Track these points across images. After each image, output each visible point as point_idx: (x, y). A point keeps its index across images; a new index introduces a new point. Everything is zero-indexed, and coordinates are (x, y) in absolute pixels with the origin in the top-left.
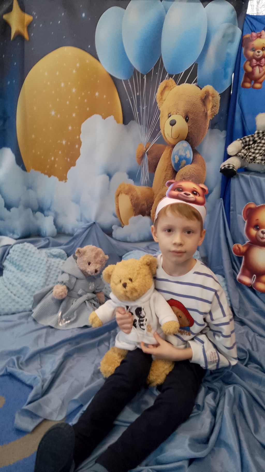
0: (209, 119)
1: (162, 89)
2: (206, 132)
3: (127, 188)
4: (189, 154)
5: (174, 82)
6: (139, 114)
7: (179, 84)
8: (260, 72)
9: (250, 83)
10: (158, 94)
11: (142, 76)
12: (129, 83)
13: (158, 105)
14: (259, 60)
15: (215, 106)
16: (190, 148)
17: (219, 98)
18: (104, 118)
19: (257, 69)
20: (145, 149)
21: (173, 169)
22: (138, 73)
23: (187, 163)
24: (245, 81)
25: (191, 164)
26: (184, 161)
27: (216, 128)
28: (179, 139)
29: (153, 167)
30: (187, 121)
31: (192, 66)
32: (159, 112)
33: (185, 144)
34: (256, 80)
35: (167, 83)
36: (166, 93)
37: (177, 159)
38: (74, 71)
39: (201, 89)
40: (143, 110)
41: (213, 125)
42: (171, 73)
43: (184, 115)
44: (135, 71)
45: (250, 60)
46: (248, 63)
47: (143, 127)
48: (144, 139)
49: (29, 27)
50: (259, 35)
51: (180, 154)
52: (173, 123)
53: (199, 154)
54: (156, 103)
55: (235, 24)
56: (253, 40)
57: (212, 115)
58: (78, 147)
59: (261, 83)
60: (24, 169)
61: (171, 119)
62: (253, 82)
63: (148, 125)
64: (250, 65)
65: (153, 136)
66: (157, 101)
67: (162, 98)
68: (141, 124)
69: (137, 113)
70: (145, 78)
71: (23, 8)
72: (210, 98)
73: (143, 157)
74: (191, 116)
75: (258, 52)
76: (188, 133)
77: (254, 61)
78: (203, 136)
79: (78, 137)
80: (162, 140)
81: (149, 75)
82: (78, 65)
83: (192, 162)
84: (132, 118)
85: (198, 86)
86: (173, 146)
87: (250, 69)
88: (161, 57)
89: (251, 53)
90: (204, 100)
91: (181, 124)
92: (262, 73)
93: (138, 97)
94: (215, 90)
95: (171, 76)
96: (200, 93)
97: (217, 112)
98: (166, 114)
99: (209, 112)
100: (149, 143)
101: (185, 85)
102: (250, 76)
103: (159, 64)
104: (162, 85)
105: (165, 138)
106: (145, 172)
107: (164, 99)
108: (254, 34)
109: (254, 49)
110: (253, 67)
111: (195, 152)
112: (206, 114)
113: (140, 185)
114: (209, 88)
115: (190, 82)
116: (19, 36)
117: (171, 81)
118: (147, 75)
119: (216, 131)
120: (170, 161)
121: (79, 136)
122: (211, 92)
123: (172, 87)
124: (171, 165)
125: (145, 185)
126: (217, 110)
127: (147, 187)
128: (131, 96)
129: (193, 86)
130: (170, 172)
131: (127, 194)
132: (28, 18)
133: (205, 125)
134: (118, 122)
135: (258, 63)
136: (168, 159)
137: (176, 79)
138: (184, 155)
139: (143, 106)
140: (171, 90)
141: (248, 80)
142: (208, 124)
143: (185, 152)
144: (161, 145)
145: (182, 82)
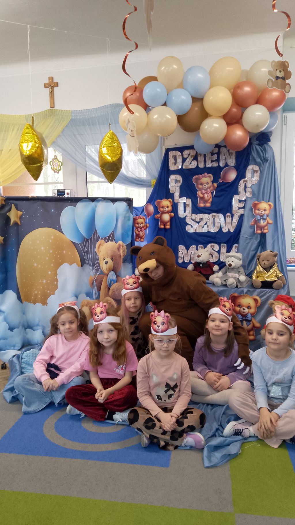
0: (122, 258)
1: (98, 246)
2: (122, 265)
3: (86, 303)
4: (115, 278)
5: (104, 242)
6: (88, 260)
7: (107, 242)
8: (142, 234)
9: (139, 239)
10: (97, 248)
11: (88, 240)
12: (82, 245)
13: (97, 254)
14: (141, 228)
15: (124, 251)
16: (115, 274)
17: (126, 247)
18: (71, 264)
19: (141, 233)
20: (93, 279)
21: (108, 287)
22: (86, 239)
23: (114, 283)
24: (136, 238)
25: (116, 283)
26: (113, 282)
27: (127, 262)
28: (110, 270)
29: (99, 288)
30: (112, 260)
31: (112, 233)
32: (99, 258)
33: (112, 273)
34: (141, 238)
35: (100, 242)
36: (101, 247)
37: (109, 281)
38: (51, 241)
39: (117, 243)
40: (90, 258)
41: (125, 261)
42: (102, 237)
43: (111, 258)
44: (85, 238)
45: (137, 228)
46: (136, 230)
47: (90, 267)
48: (92, 273)
49: (21, 218)
50: (139, 217)
51: (110, 278)
52: (106, 263)
53: (120, 277)
54: (96, 253)
55: (129, 212)
56: (137, 220)
57: (123, 255)
58: (56, 283)
59: (143, 239)
60: (21, 302)
61: (105, 261)
62: (140, 238)
63: (93, 265)
64: (138, 231)
65: (97, 271)
66: (97, 252)
67: (99, 250)
68: (89, 265)
69: (87, 260)
70: (89, 241)
71: (17, 209)
72: (121, 247)
73: (93, 283)
74: (114, 258)
75: (140, 225)
76: (113, 267)
77: (139, 229)
78: (120, 267)
79: (55, 278)
80: (102, 273)
81: (91, 239)
82: (52, 237)
83: (117, 282)
84: (85, 263)
85: (115, 242)
86: (108, 275)
87: (137, 232)
88: (96, 229)
89: (137, 225)
90: (119, 249)
91: (110, 262)
92: (143, 234)
93: (87, 251)
94: (123, 243)
95: (102, 239)
96: (116, 245)
97: (126, 254)
98: (102, 259)
99: (122, 254)
100: (95, 275)
101: (110, 243)
102: (138, 236)
103: (96, 233)
104: (98, 244)
105: (103, 271)
106: (95, 291)
107: (100, 250)
108: (137, 217)
109: (138, 224)
110: (139, 232)
111: (117, 276)
112: (120, 255)
113: (94, 299)
114: (120, 242)
115: (112, 241)
116: (16, 224)
117: (103, 241)
118: (90, 239)
119: (127, 264)
120: (107, 283)
121: (56, 276)
122: (121, 244)
123: (103, 244)
124: (107, 285)
125: (96, 299)
126: (126, 253)
127: (97, 300)
128: (84, 251)
129: (113, 242)
130: (107, 289)
131: (87, 306)
132: (20, 213)
133: (121, 261)
134: (79, 266)
135: (141, 230)
136: (106, 282)
137: (105, 240)
138: (112, 278)
139: (89, 255)
140: (103, 245)
141: (138, 238)
142: (122, 261)
143: (113, 277)
144: (102, 275)
145: (108, 241)
